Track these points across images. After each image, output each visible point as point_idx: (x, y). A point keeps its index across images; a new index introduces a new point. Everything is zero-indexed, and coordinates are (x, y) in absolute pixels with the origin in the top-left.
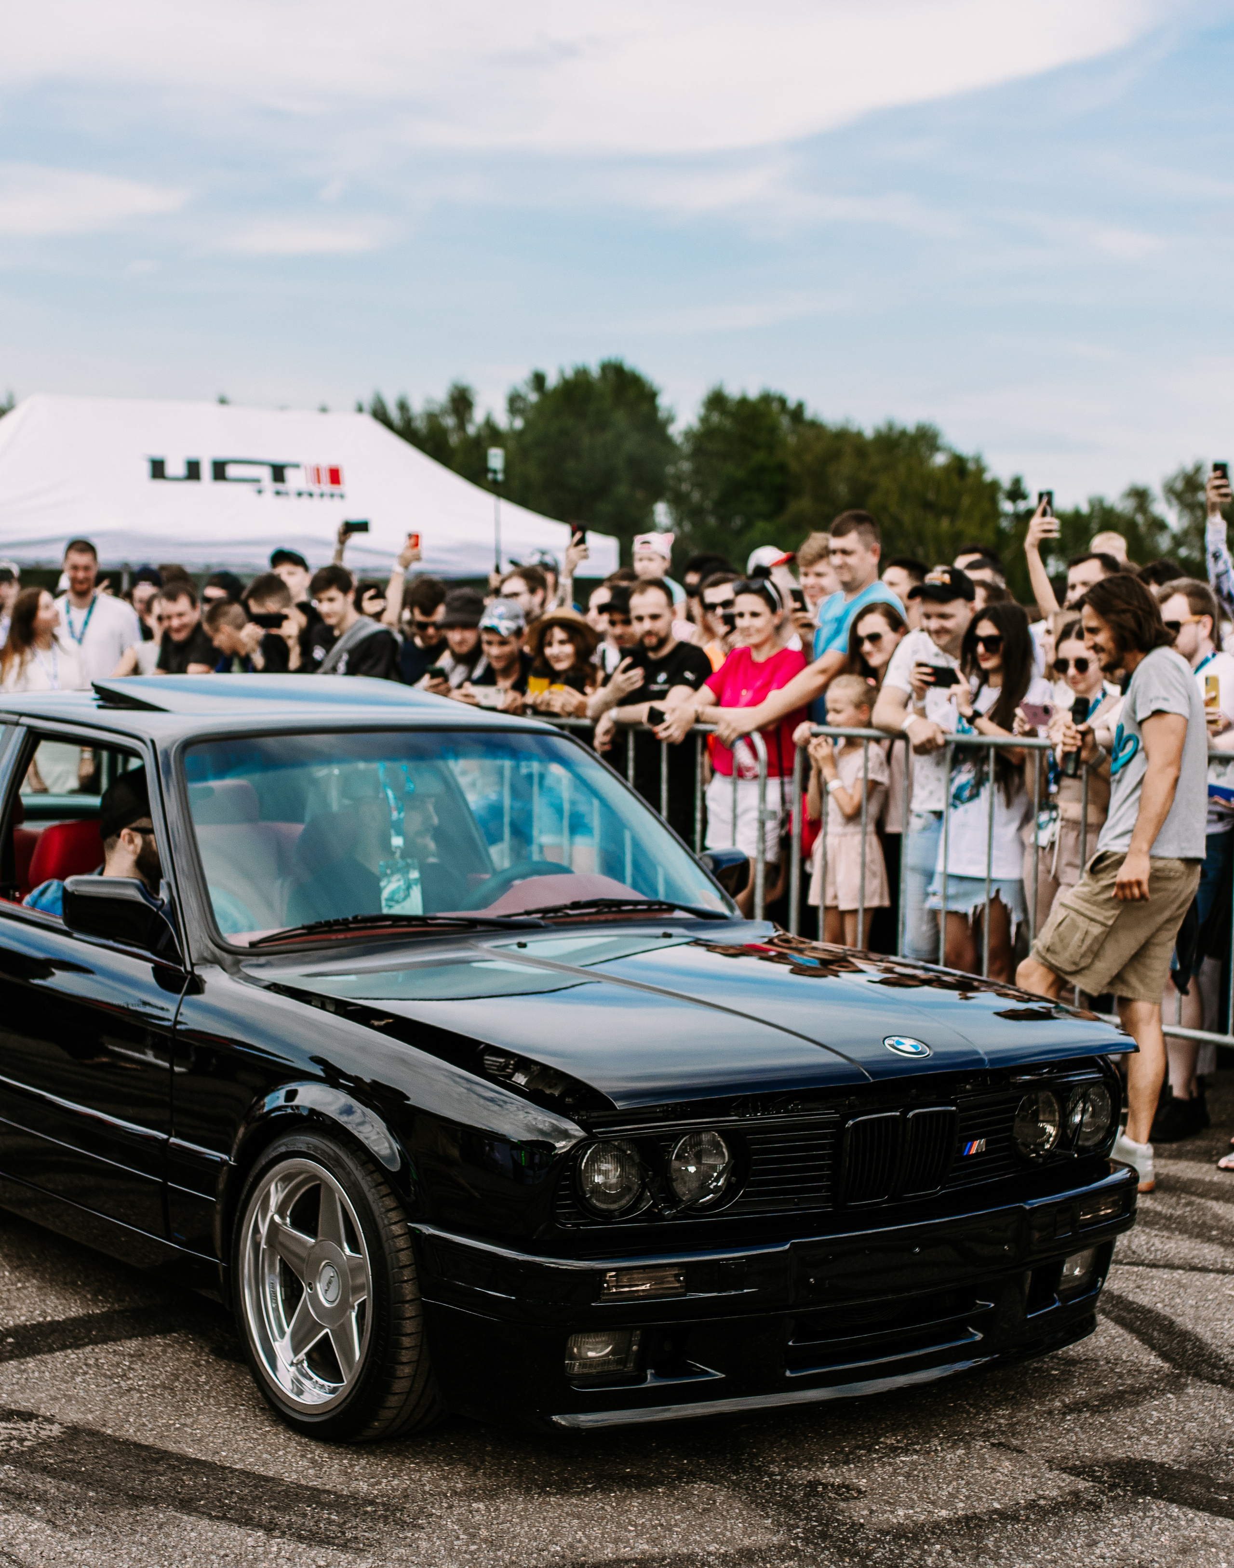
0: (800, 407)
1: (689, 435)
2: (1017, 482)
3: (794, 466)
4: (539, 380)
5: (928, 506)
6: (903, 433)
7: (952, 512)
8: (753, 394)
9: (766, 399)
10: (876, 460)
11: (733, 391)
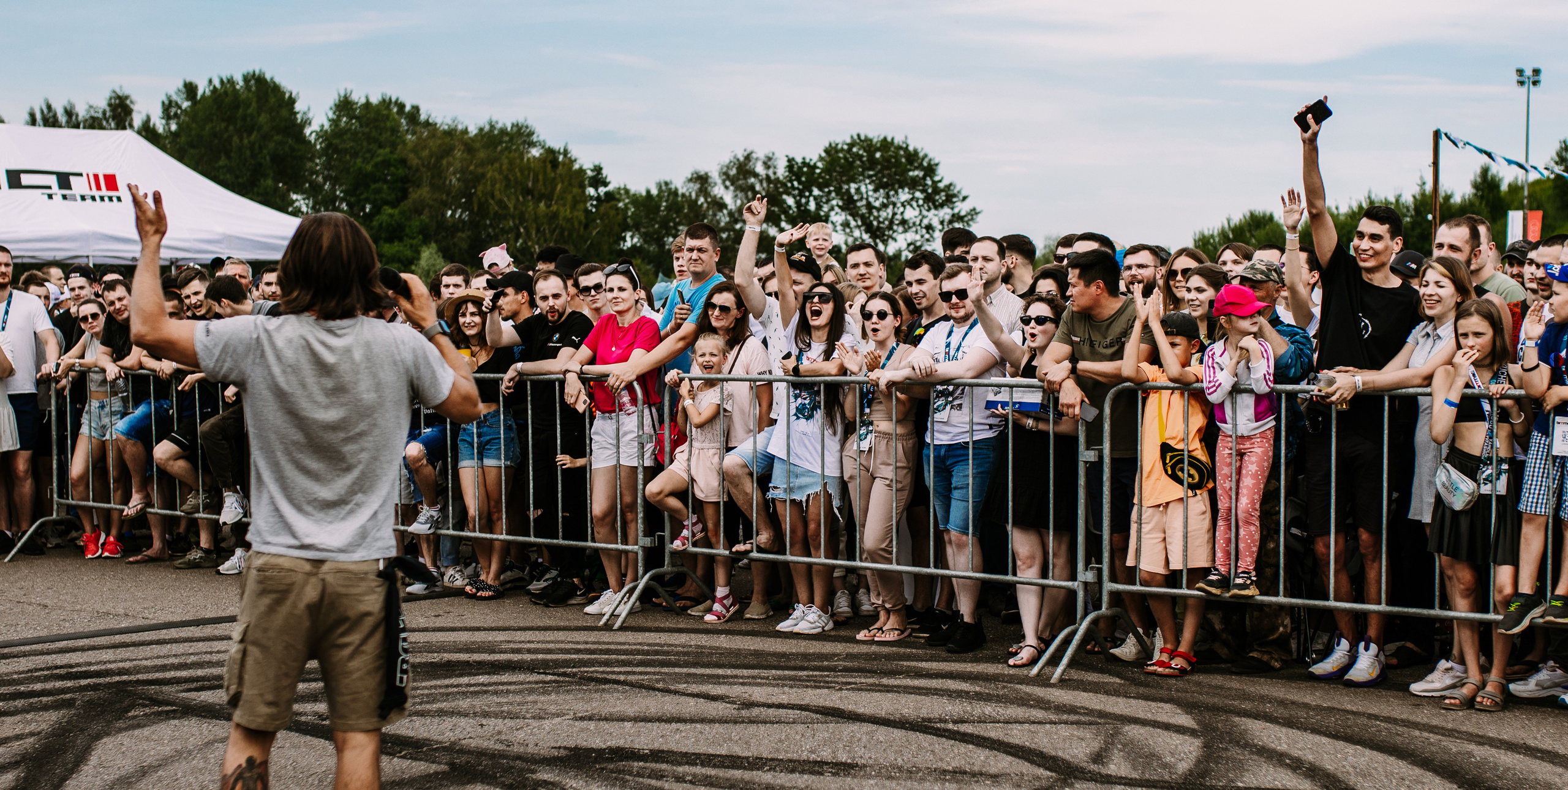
0: (416, 109)
1: (322, 134)
2: (598, 169)
3: (414, 161)
4: (190, 89)
5: (528, 192)
6: (503, 132)
7: (548, 198)
8: (375, 100)
9: (386, 103)
10: (482, 154)
11: (359, 98)
